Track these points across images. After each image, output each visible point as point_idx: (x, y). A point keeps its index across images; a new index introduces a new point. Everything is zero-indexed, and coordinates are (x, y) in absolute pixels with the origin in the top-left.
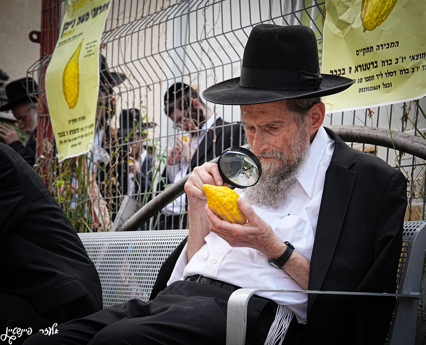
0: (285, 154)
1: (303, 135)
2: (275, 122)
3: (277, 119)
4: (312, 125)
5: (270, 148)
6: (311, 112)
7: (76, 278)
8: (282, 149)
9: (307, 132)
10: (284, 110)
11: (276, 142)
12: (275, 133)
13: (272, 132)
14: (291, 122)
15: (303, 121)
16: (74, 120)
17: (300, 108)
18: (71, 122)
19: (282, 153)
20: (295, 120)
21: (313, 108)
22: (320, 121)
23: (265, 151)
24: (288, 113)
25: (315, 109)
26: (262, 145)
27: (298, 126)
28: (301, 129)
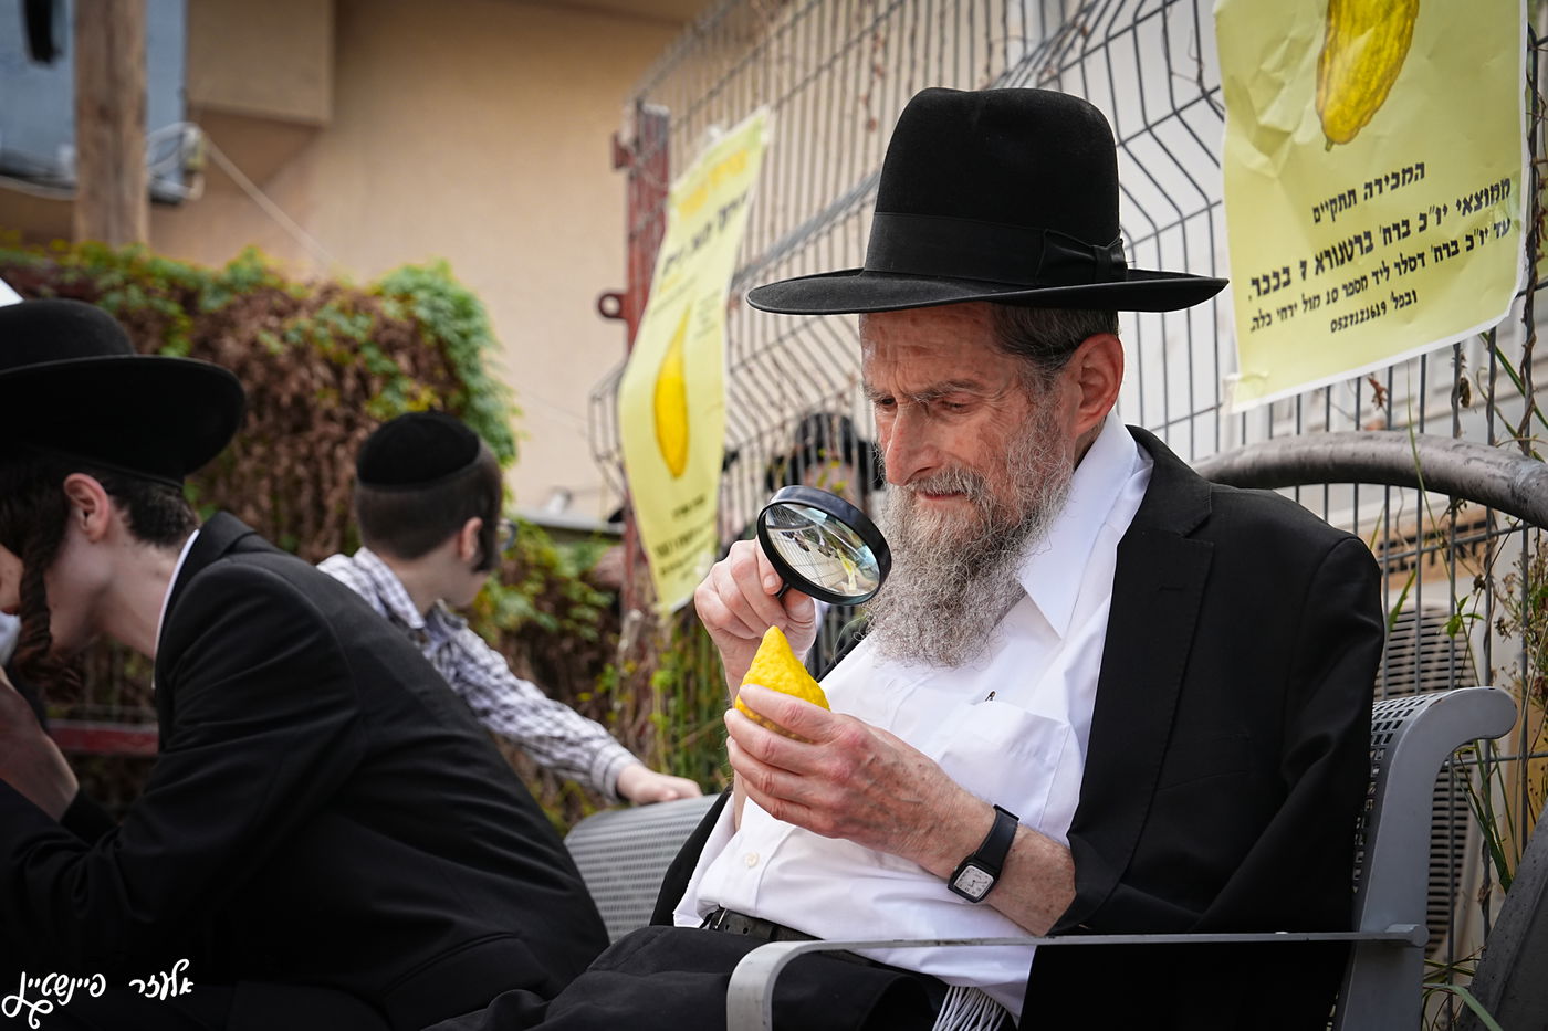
0: (989, 484)
1: (1049, 434)
2: (953, 383)
3: (959, 375)
4: (1082, 406)
5: (942, 464)
6: (1076, 361)
7: (516, 935)
8: (978, 467)
9: (1062, 424)
10: (987, 348)
11: (959, 442)
12: (954, 417)
13: (945, 414)
14: (1007, 387)
15: (1048, 387)
17: (1038, 343)
19: (978, 482)
20: (1020, 384)
21: (1082, 351)
22: (1107, 395)
23: (924, 474)
24: (999, 358)
25: (1089, 354)
26: (914, 452)
27: (1029, 402)
28: (1040, 412)
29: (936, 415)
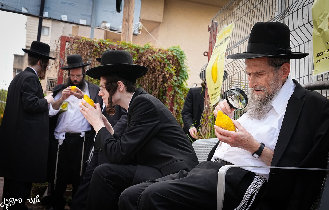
0: (266, 88)
1: (277, 80)
2: (261, 71)
3: (262, 69)
4: (283, 75)
5: (258, 85)
6: (282, 67)
7: (183, 160)
8: (264, 85)
9: (279, 78)
10: (266, 65)
11: (261, 81)
12: (261, 77)
13: (259, 76)
14: (270, 72)
15: (277, 72)
16: (216, 89)
17: (275, 64)
18: (215, 90)
19: (265, 88)
20: (272, 71)
21: (283, 65)
22: (287, 73)
23: (255, 86)
24: (269, 67)
25: (285, 66)
26: (254, 83)
27: (274, 74)
28: (275, 76)
29: (258, 76)
